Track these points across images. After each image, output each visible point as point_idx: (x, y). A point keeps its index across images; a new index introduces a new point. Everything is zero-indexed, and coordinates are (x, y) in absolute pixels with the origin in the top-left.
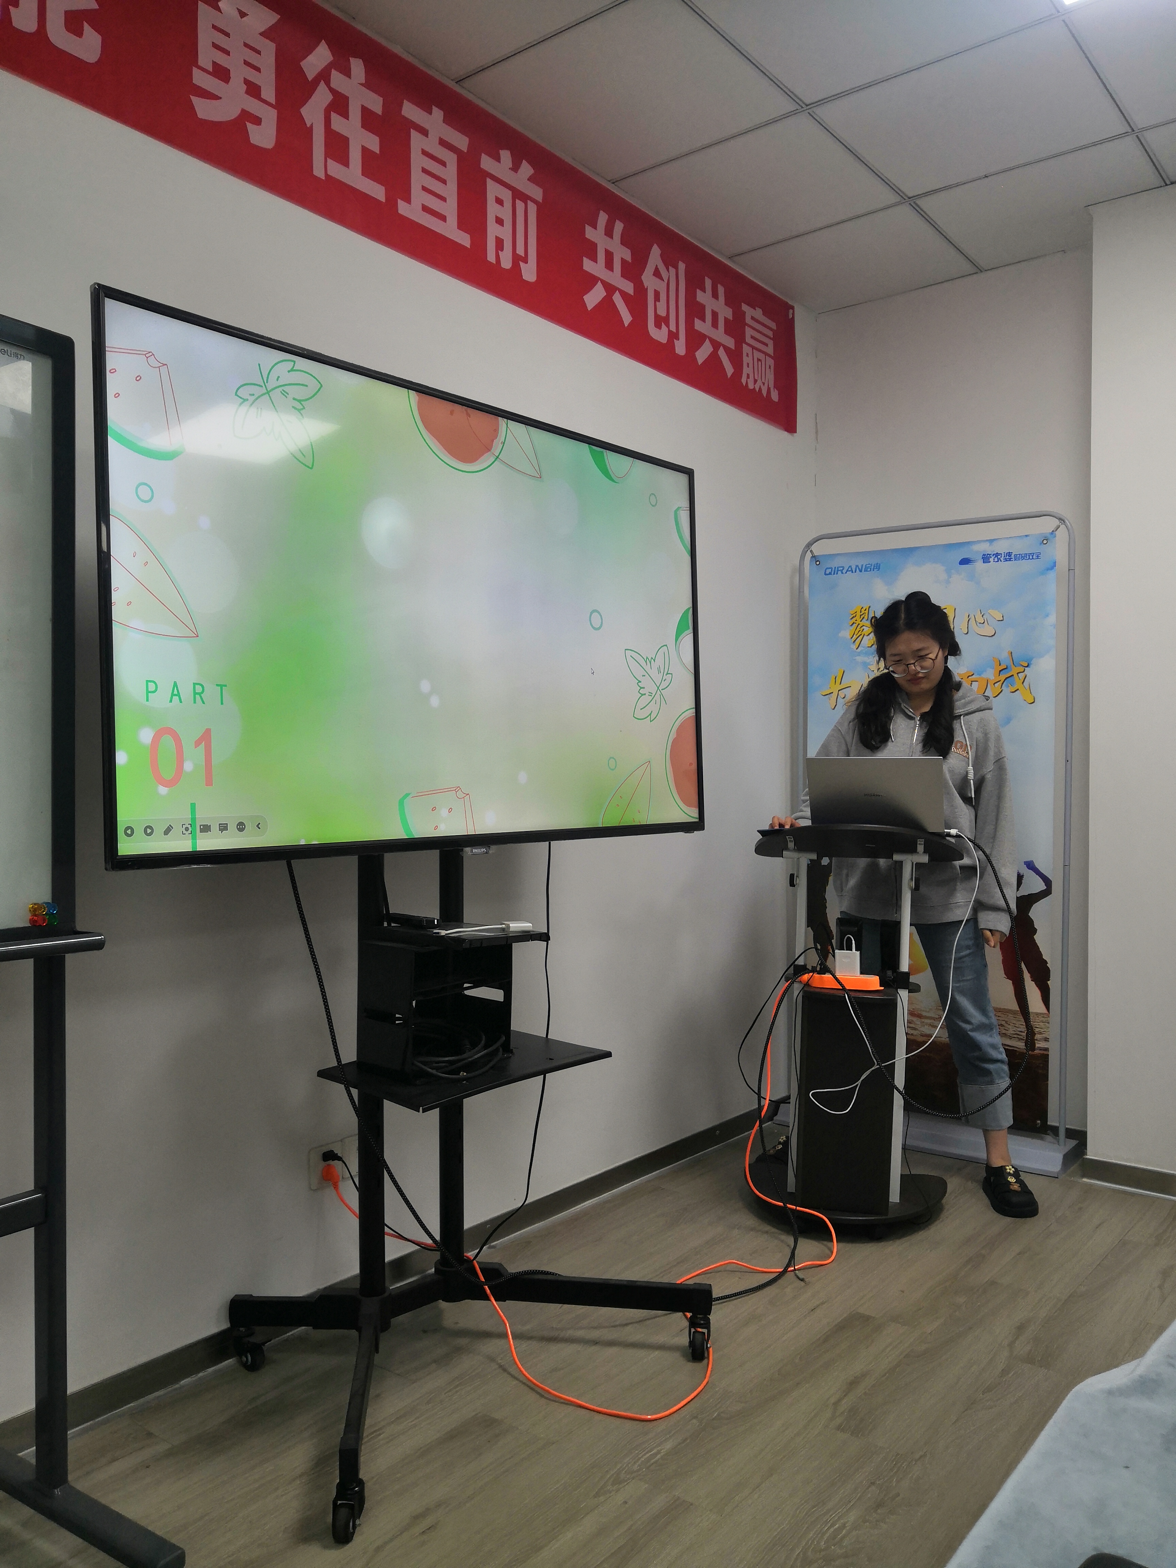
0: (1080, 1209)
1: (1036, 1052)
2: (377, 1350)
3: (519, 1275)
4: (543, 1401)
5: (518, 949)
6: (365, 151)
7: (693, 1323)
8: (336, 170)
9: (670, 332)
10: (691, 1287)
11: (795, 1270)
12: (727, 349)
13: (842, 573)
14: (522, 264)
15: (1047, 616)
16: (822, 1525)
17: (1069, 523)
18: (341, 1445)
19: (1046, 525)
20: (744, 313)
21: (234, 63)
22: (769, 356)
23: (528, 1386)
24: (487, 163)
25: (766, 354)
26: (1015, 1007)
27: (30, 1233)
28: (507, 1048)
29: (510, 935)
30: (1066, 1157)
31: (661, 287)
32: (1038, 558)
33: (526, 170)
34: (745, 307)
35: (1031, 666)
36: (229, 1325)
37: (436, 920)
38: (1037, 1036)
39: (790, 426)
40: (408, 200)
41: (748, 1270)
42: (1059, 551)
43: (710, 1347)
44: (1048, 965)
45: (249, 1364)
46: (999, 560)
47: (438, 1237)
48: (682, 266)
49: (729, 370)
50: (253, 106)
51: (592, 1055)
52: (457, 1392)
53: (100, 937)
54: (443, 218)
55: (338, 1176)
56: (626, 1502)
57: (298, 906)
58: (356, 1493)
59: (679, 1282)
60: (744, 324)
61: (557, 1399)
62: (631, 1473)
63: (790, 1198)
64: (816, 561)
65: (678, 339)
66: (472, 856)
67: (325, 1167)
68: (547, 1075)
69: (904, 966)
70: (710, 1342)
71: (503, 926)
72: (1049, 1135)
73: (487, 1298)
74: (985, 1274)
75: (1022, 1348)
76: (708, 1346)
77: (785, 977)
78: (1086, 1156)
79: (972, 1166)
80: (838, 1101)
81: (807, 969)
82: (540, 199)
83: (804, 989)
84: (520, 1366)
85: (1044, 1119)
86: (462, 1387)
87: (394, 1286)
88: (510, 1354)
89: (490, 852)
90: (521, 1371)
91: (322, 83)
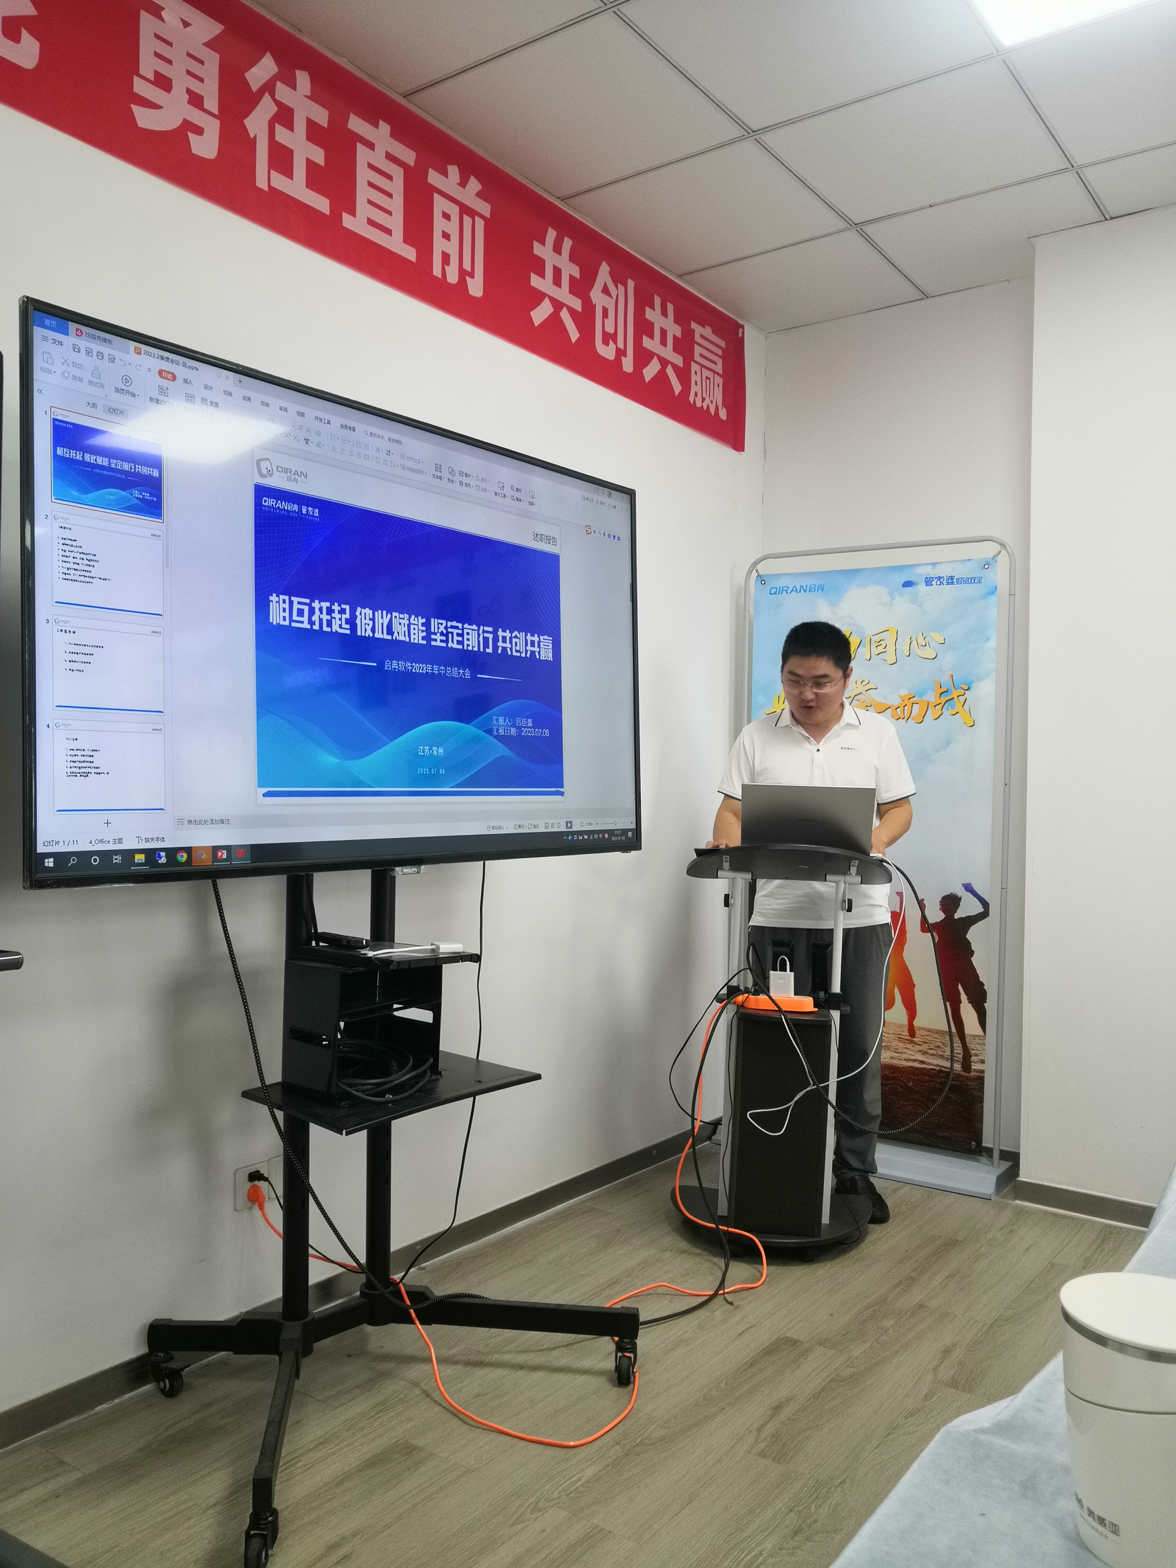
0: (1011, 1231)
2: (297, 1376)
3: (445, 1298)
4: (465, 1428)
5: (448, 970)
6: (310, 163)
7: (620, 1348)
8: (279, 182)
9: (618, 349)
10: (619, 1311)
11: (724, 1293)
12: (675, 367)
13: (787, 593)
14: (468, 278)
15: (988, 640)
16: (738, 1553)
17: (1010, 547)
18: (256, 1472)
19: (988, 550)
20: (694, 331)
21: (176, 73)
22: (718, 374)
23: (451, 1412)
24: (434, 178)
25: (715, 372)
28: (435, 1069)
29: (440, 956)
30: (999, 1179)
31: (610, 304)
32: (979, 583)
33: (474, 185)
34: (694, 325)
35: (972, 690)
36: (147, 1351)
37: (364, 941)
38: (973, 1058)
39: (737, 443)
40: (353, 213)
41: (678, 1293)
42: (1000, 575)
43: (636, 1371)
44: (984, 987)
45: (166, 1390)
46: (941, 583)
47: (363, 1260)
48: (631, 284)
49: (677, 388)
50: (195, 116)
52: (378, 1418)
53: (18, 957)
54: (388, 232)
55: (264, 1196)
56: (543, 1531)
57: (223, 926)
58: (270, 1522)
59: (608, 1305)
60: (693, 342)
61: (479, 1426)
62: (551, 1501)
63: (723, 1220)
64: (762, 580)
65: (625, 356)
66: (403, 875)
67: (252, 1187)
68: (477, 1097)
69: (836, 988)
70: (636, 1367)
71: (434, 947)
72: (983, 1156)
73: (412, 1322)
74: (915, 1296)
75: (947, 1372)
76: (635, 1370)
77: (718, 998)
78: (1018, 1179)
79: (907, 1188)
80: (773, 1122)
81: (742, 990)
82: (487, 214)
83: (738, 1010)
84: (443, 1391)
85: (979, 1141)
86: (385, 1413)
87: (319, 1309)
88: (434, 1379)
89: (421, 872)
90: (444, 1396)
91: (267, 95)
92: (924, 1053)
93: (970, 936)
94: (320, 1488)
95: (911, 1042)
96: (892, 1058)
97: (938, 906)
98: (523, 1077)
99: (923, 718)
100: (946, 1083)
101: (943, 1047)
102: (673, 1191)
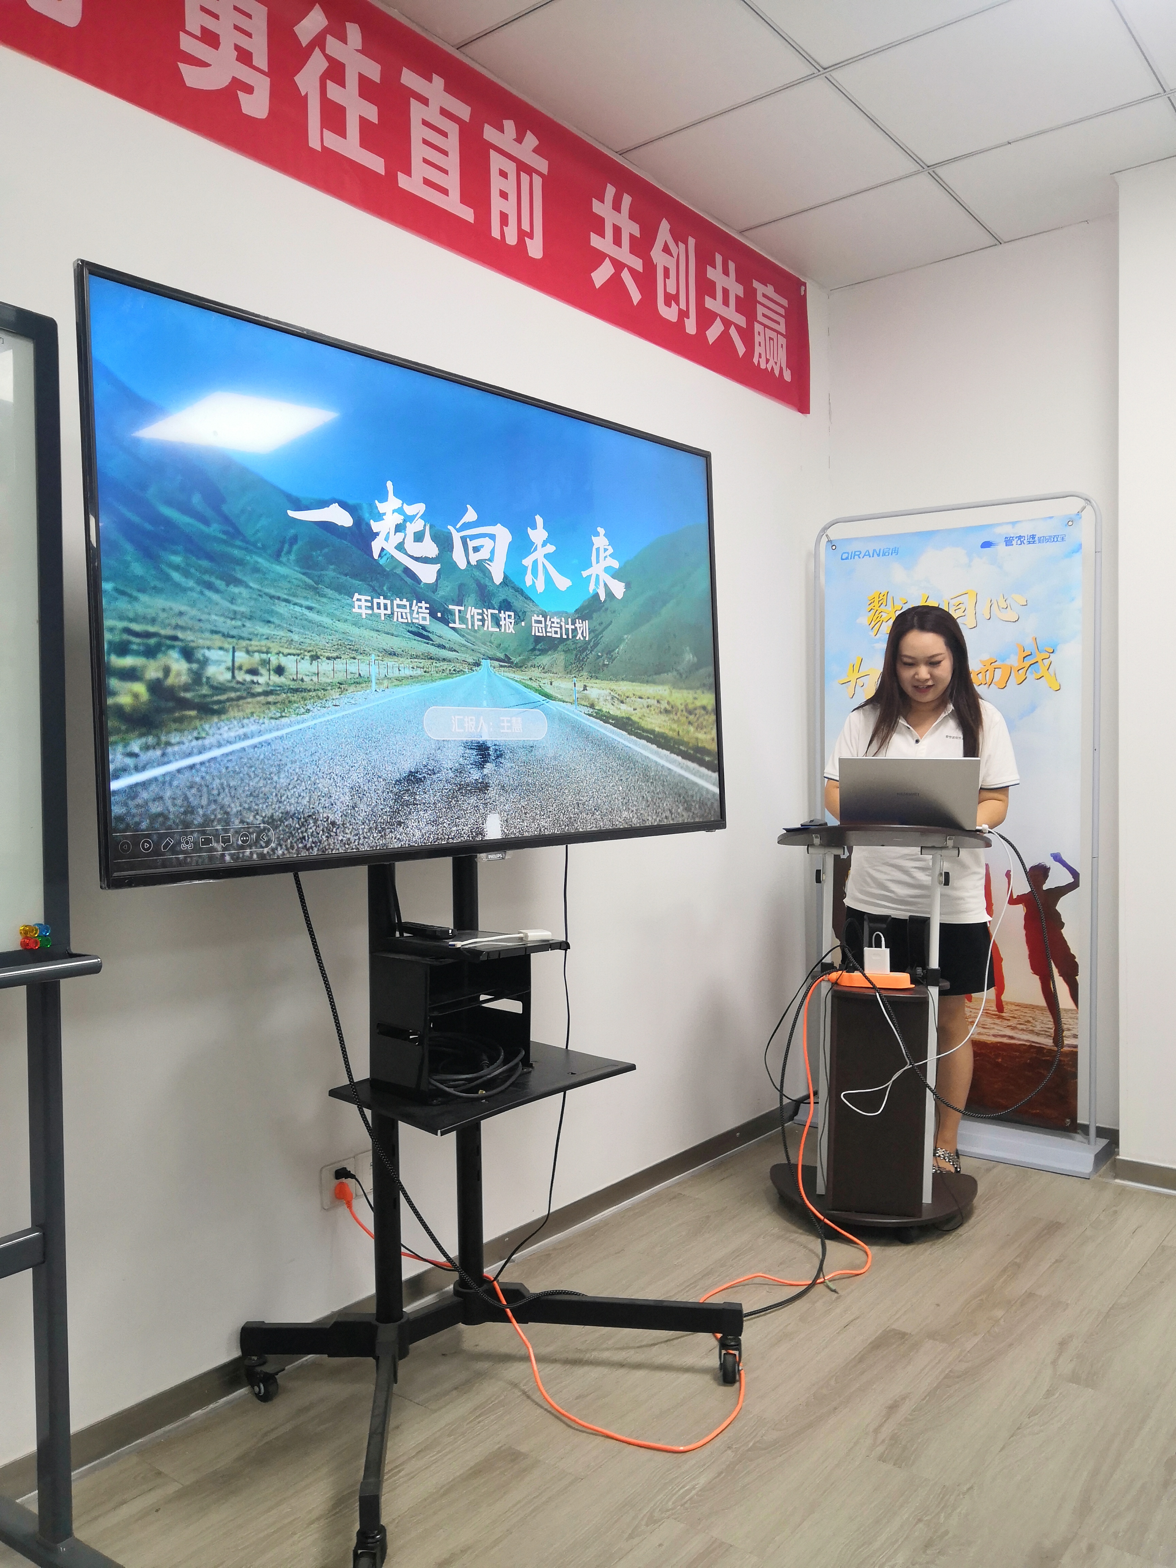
0: (1115, 1212)
1: (1065, 1049)
2: (395, 1380)
3: (542, 1295)
4: (569, 1432)
5: (536, 959)
6: (363, 121)
7: (723, 1345)
8: (332, 141)
9: (680, 310)
10: (721, 1307)
11: (823, 1281)
12: (738, 327)
14: (527, 239)
15: (1073, 600)
17: (1095, 502)
18: (362, 1490)
19: (1072, 506)
20: (756, 290)
21: (223, 28)
22: (782, 334)
23: (553, 1415)
24: (490, 133)
25: (778, 333)
26: (1042, 1003)
27: (28, 1274)
28: (527, 1062)
29: (529, 945)
30: (1097, 1157)
31: (671, 263)
32: (1063, 541)
33: (531, 140)
34: (756, 284)
35: (1056, 652)
36: (241, 1354)
37: (449, 931)
38: (1065, 1033)
39: (803, 407)
40: (408, 173)
41: (776, 1283)
42: (1085, 532)
43: (742, 1369)
45: (261, 1394)
46: (1022, 542)
47: (453, 1251)
48: (691, 241)
49: (741, 349)
50: (245, 74)
51: (615, 1068)
52: (479, 1422)
53: (96, 960)
54: (445, 191)
55: (352, 1194)
56: (660, 1545)
57: (306, 919)
58: (378, 1539)
60: (755, 301)
61: (584, 1429)
62: (666, 1512)
64: (832, 545)
65: (688, 318)
66: (483, 860)
67: (338, 1185)
70: (741, 1364)
71: (521, 935)
72: (1078, 1133)
73: (508, 1320)
74: (1021, 1285)
75: (1066, 1366)
76: (740, 1369)
78: (1118, 1157)
80: (871, 1102)
82: (545, 171)
83: (832, 989)
84: (544, 1391)
85: (1074, 1117)
86: (485, 1417)
87: (413, 1307)
88: (534, 1379)
89: (508, 858)
90: (545, 1398)
91: (317, 49)
92: (1013, 1028)
94: (425, 1500)
95: (1000, 1017)
96: (979, 1034)
98: (619, 1067)
99: (1006, 683)
101: (1033, 1022)
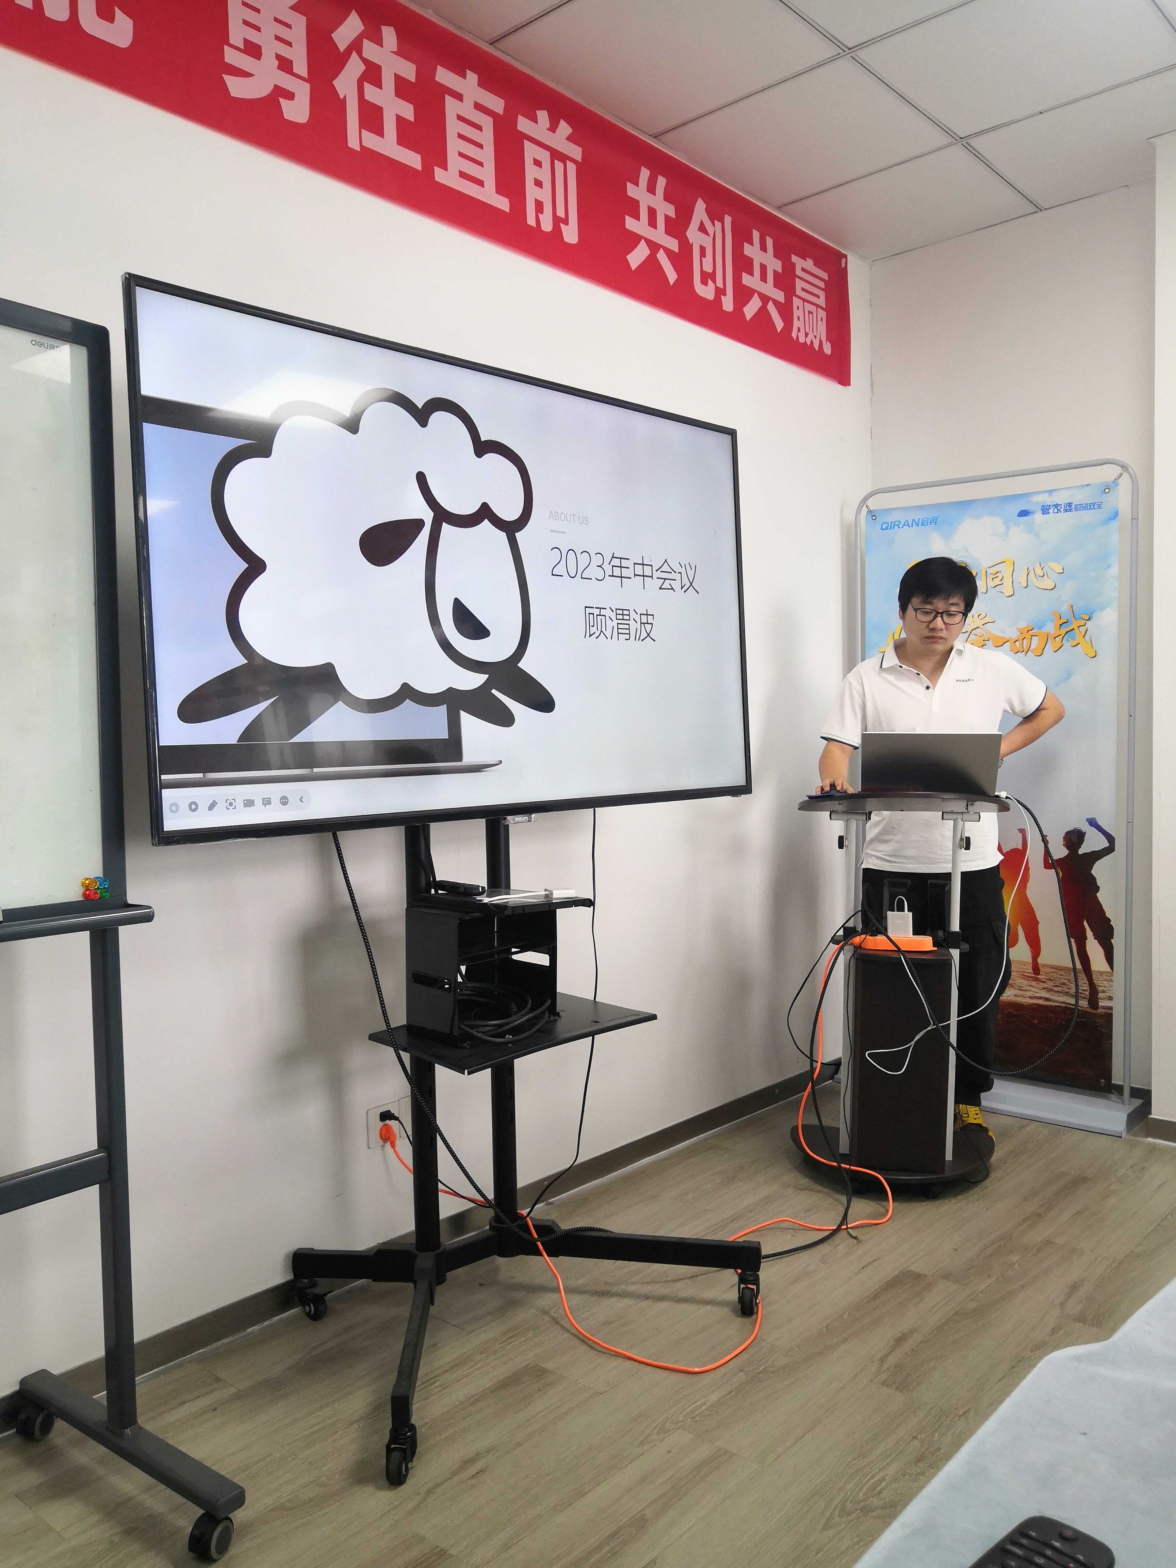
0: (1143, 1168)
2: (432, 1303)
3: (571, 1232)
4: (593, 1354)
5: (561, 914)
6: (400, 120)
7: (742, 1280)
8: (371, 141)
9: (717, 288)
10: (740, 1245)
11: (848, 1228)
12: (776, 303)
13: (899, 527)
14: (562, 225)
15: (1109, 567)
16: (861, 1477)
17: (1132, 470)
18: (393, 1392)
19: (1109, 473)
20: (794, 264)
21: (265, 40)
22: (821, 308)
23: (579, 1338)
24: (523, 125)
25: (818, 306)
27: (95, 1189)
28: (553, 1011)
29: (554, 901)
30: (1129, 1116)
31: (707, 242)
32: (1099, 508)
33: (564, 129)
34: (794, 258)
35: (1093, 620)
36: (293, 1277)
37: (480, 888)
38: (1101, 995)
39: (842, 377)
40: (445, 167)
41: (801, 1227)
42: (1122, 499)
43: (760, 1302)
45: (312, 1314)
46: (1059, 511)
47: (491, 1196)
48: (728, 219)
49: (779, 324)
50: (286, 81)
51: (638, 1017)
52: (510, 1343)
53: (149, 910)
54: (480, 183)
55: (394, 1133)
56: (669, 1452)
57: (344, 876)
58: (409, 1437)
59: (731, 1239)
60: (794, 276)
61: (606, 1351)
62: (676, 1423)
63: (844, 1158)
64: (872, 515)
65: (725, 295)
66: (514, 822)
67: (384, 1125)
68: (595, 1036)
69: (955, 925)
70: (759, 1298)
71: (547, 892)
72: (1113, 1094)
73: (540, 1254)
74: (1041, 1233)
75: (1074, 1307)
76: (758, 1301)
77: (834, 940)
78: (1150, 1116)
79: (1035, 1124)
80: (895, 1061)
81: (858, 931)
82: (579, 158)
83: (855, 951)
84: (571, 1319)
85: (1109, 1078)
86: (516, 1338)
87: (449, 1241)
88: (563, 1308)
89: (532, 820)
90: (572, 1324)
91: (354, 54)
92: (1049, 990)
93: (1094, 872)
94: (457, 1407)
95: (1036, 979)
96: (1015, 995)
97: (1062, 842)
98: (641, 1017)
99: (1043, 651)
100: (1070, 1021)
101: (1069, 984)
102: (795, 1129)
